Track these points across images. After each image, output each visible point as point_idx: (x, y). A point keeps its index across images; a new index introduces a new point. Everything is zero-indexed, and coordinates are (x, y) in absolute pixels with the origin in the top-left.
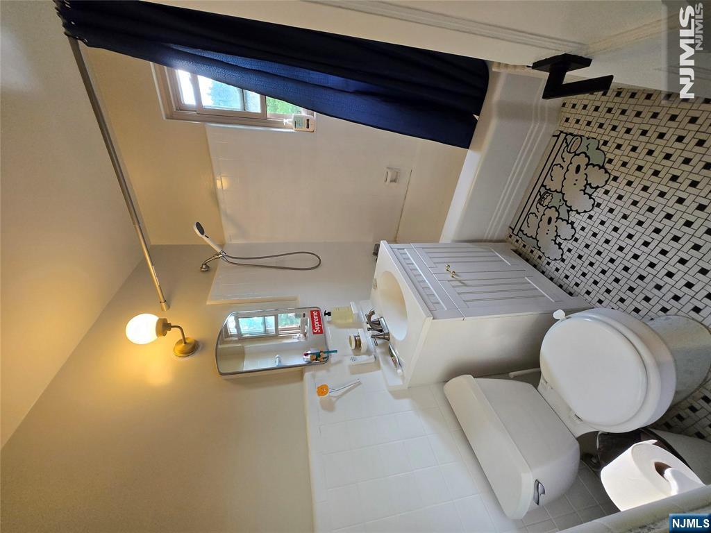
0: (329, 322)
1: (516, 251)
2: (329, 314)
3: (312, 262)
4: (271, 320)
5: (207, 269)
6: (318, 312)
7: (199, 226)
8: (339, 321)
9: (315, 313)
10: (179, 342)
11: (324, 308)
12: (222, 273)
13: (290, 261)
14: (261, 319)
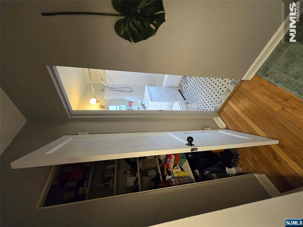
0: (133, 104)
1: (179, 90)
2: (133, 102)
3: (130, 90)
4: (118, 107)
5: (103, 90)
6: (131, 102)
7: (101, 79)
8: (135, 104)
9: (130, 102)
10: (100, 105)
11: (132, 101)
12: (107, 91)
13: (124, 90)
14: (116, 106)
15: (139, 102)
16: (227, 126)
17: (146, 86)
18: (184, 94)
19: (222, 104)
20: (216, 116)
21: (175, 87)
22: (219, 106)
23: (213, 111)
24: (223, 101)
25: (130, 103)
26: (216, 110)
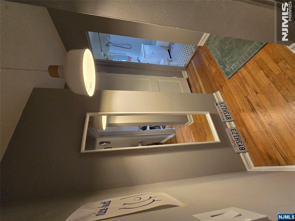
1: (168, 50)
2: (132, 58)
15: (137, 57)
16: (188, 77)
17: (142, 44)
18: (171, 53)
19: (188, 62)
20: (184, 70)
21: (165, 47)
22: (187, 63)
23: (183, 67)
24: (189, 60)
25: (130, 58)
26: (185, 66)
